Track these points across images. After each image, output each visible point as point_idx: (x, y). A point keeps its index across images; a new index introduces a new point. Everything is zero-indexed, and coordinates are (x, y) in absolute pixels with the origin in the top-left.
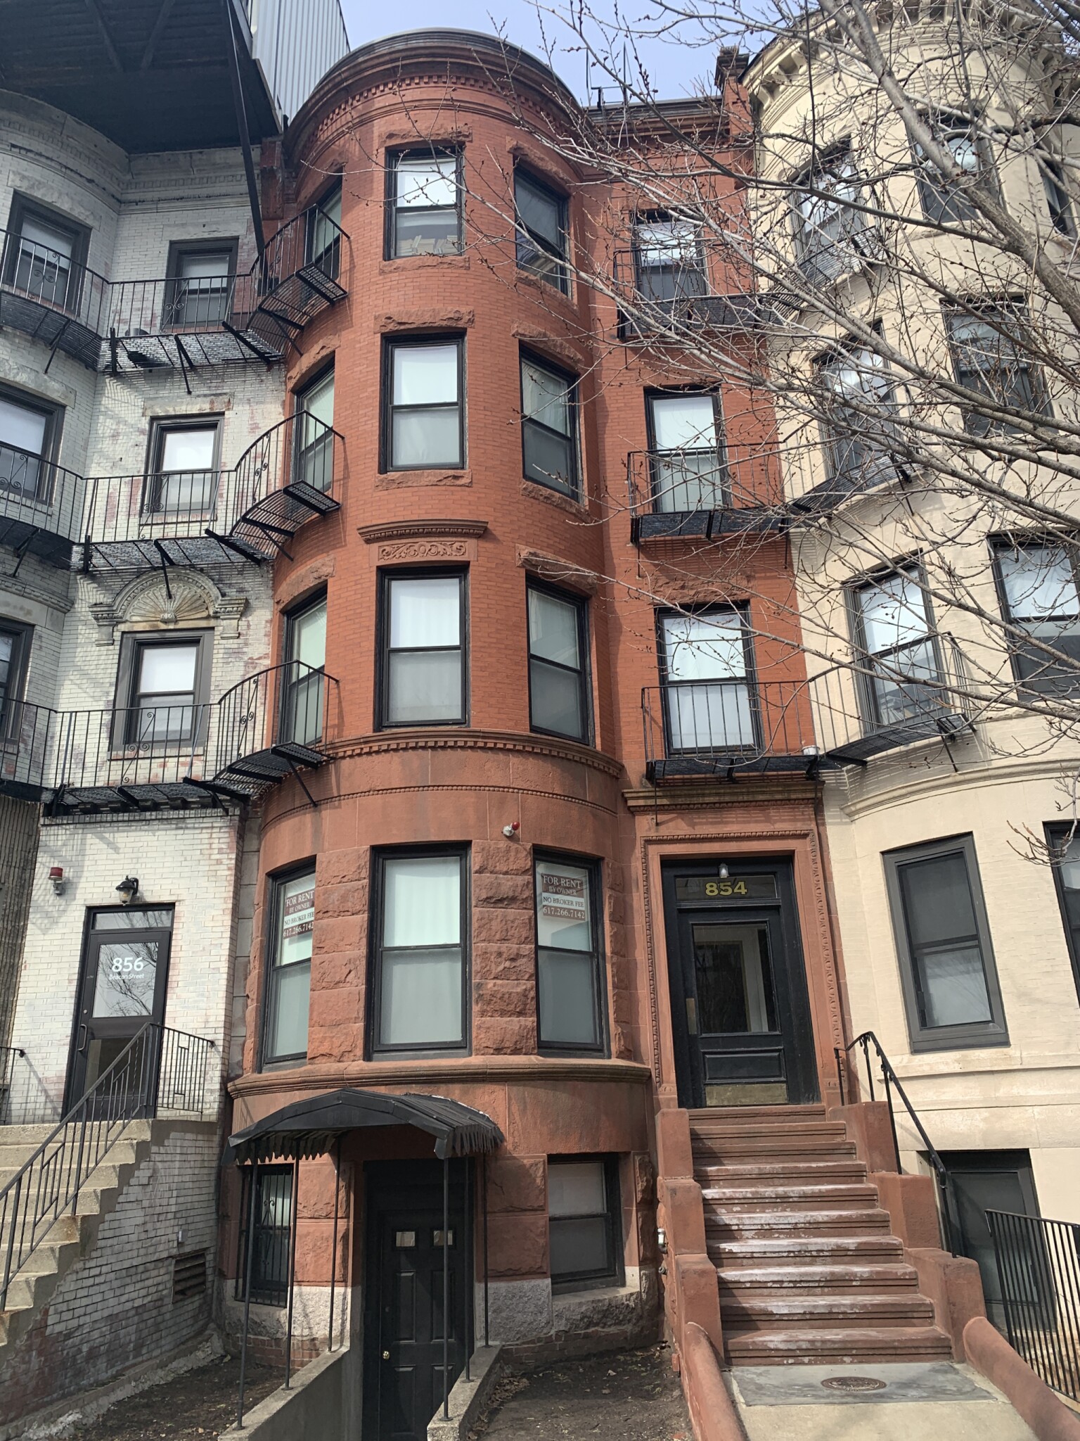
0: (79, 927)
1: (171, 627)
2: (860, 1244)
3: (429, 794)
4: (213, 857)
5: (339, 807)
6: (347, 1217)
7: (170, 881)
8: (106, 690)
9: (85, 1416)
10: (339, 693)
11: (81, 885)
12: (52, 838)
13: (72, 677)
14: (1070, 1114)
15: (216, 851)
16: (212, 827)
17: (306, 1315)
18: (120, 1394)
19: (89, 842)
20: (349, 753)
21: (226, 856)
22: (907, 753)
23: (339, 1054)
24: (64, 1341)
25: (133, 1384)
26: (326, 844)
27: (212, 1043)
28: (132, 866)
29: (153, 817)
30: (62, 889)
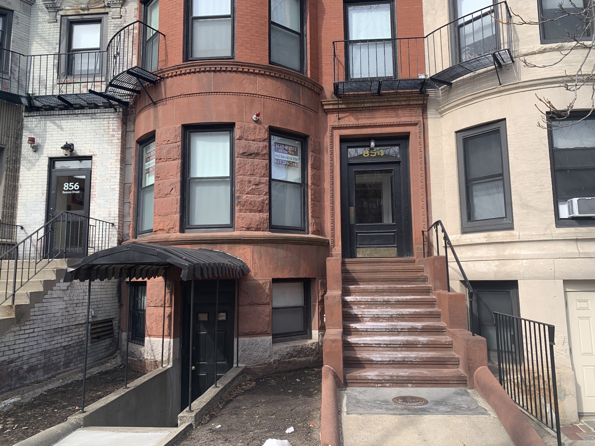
0: (46, 168)
1: (86, 12)
2: (424, 326)
3: (212, 97)
4: (110, 133)
5: (166, 104)
6: (171, 307)
7: (89, 145)
8: (55, 47)
9: (22, 399)
10: (165, 42)
11: (45, 147)
12: (30, 123)
13: (36, 40)
14: (542, 263)
15: (111, 130)
16: (109, 118)
17: (153, 350)
18: (51, 386)
19: (48, 125)
20: (170, 75)
21: (116, 133)
22: (474, 77)
23: (167, 229)
24: (8, 364)
25: (61, 381)
26: (160, 124)
27: (113, 224)
28: (70, 137)
29: (79, 113)
30: (36, 149)
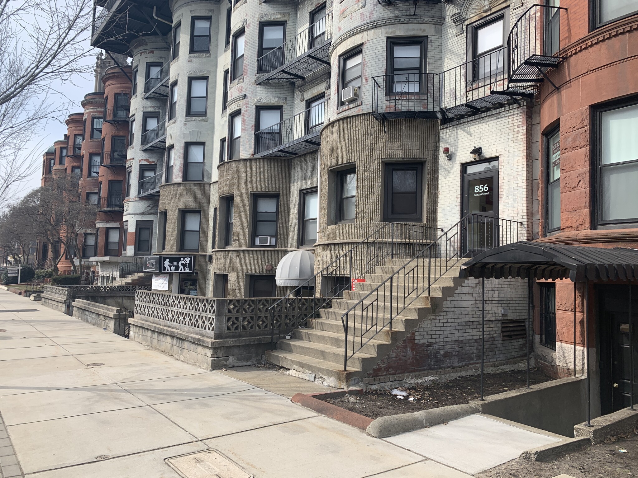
0: (459, 174)
1: (489, 13)
3: (627, 63)
4: (515, 130)
5: (570, 86)
6: (583, 312)
7: (495, 146)
8: (462, 57)
10: (568, 17)
11: (458, 154)
12: (445, 134)
13: (447, 56)
15: (516, 127)
16: (514, 115)
17: (564, 357)
18: (464, 374)
19: (459, 133)
20: (574, 52)
21: (521, 128)
23: (576, 226)
24: (427, 347)
25: (474, 371)
26: (564, 110)
27: (521, 223)
28: (478, 141)
29: (485, 115)
30: (450, 157)
